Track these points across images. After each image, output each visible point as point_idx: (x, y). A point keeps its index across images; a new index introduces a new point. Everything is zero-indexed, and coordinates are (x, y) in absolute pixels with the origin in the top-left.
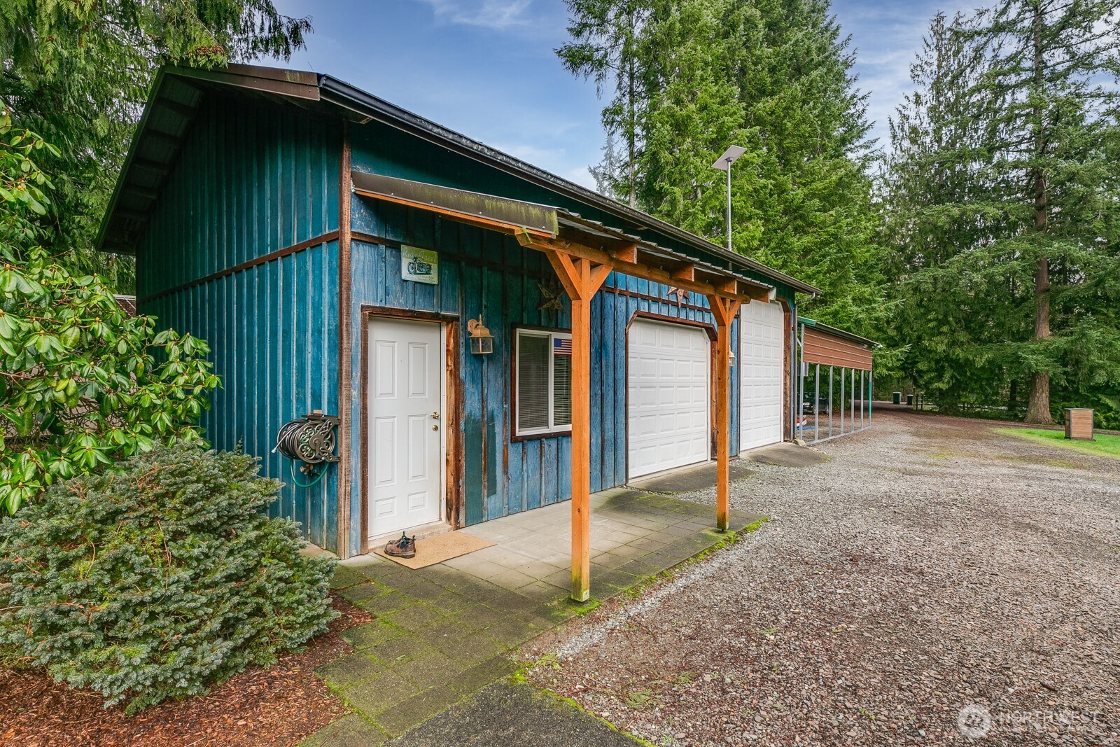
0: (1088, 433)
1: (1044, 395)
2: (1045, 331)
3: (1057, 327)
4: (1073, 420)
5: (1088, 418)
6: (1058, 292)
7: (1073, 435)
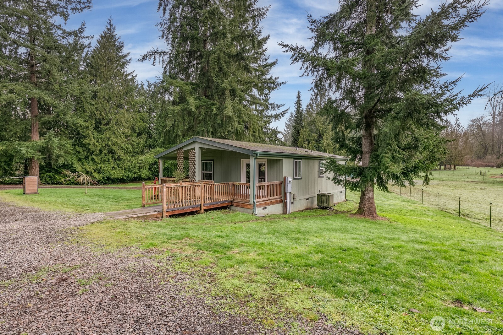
0: (35, 190)
1: (37, 170)
2: (35, 137)
3: (42, 135)
4: (26, 183)
5: (35, 182)
6: (42, 117)
7: (27, 192)
